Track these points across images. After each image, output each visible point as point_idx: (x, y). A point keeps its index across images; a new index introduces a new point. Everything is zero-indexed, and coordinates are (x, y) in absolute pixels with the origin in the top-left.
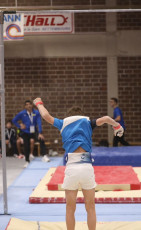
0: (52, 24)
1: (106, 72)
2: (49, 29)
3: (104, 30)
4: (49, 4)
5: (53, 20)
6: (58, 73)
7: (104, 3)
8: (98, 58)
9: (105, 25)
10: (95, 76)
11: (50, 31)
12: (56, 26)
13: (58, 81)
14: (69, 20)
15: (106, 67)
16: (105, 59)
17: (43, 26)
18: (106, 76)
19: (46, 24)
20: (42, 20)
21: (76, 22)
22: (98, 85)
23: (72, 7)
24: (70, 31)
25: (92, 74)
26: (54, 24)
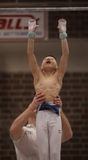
0: (18, 27)
2: (13, 34)
5: (19, 21)
6: (24, 94)
10: (75, 99)
11: (14, 36)
12: (23, 30)
17: (5, 30)
19: (9, 27)
20: (4, 21)
22: (79, 111)
23: (45, 4)
24: (42, 36)
25: (71, 97)
26: (20, 28)
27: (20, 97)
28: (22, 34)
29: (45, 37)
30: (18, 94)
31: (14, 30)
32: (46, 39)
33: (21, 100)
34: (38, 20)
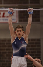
0: (3, 16)
1: (40, 49)
3: (39, 21)
4: (2, 4)
5: (4, 14)
6: (7, 50)
7: (38, 3)
8: (34, 40)
9: (39, 17)
11: (1, 21)
12: (6, 18)
13: (7, 55)
14: (15, 14)
15: (40, 46)
16: (39, 40)
18: (40, 52)
21: (19, 15)
23: (17, 5)
24: (16, 21)
25: (31, 51)
26: (5, 17)
27: (5, 51)
28: (6, 20)
29: (17, 21)
30: (4, 50)
31: (2, 18)
32: (18, 22)
33: (6, 52)
34: (13, 13)
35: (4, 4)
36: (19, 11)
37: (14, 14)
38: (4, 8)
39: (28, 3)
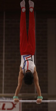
0: (3, 109)
4: (1, 92)
5: (4, 105)
7: (47, 92)
21: (23, 107)
26: (5, 109)
34: (16, 104)
35: (4, 93)
36: (23, 103)
37: (16, 106)
38: (4, 98)
39: (34, 92)
